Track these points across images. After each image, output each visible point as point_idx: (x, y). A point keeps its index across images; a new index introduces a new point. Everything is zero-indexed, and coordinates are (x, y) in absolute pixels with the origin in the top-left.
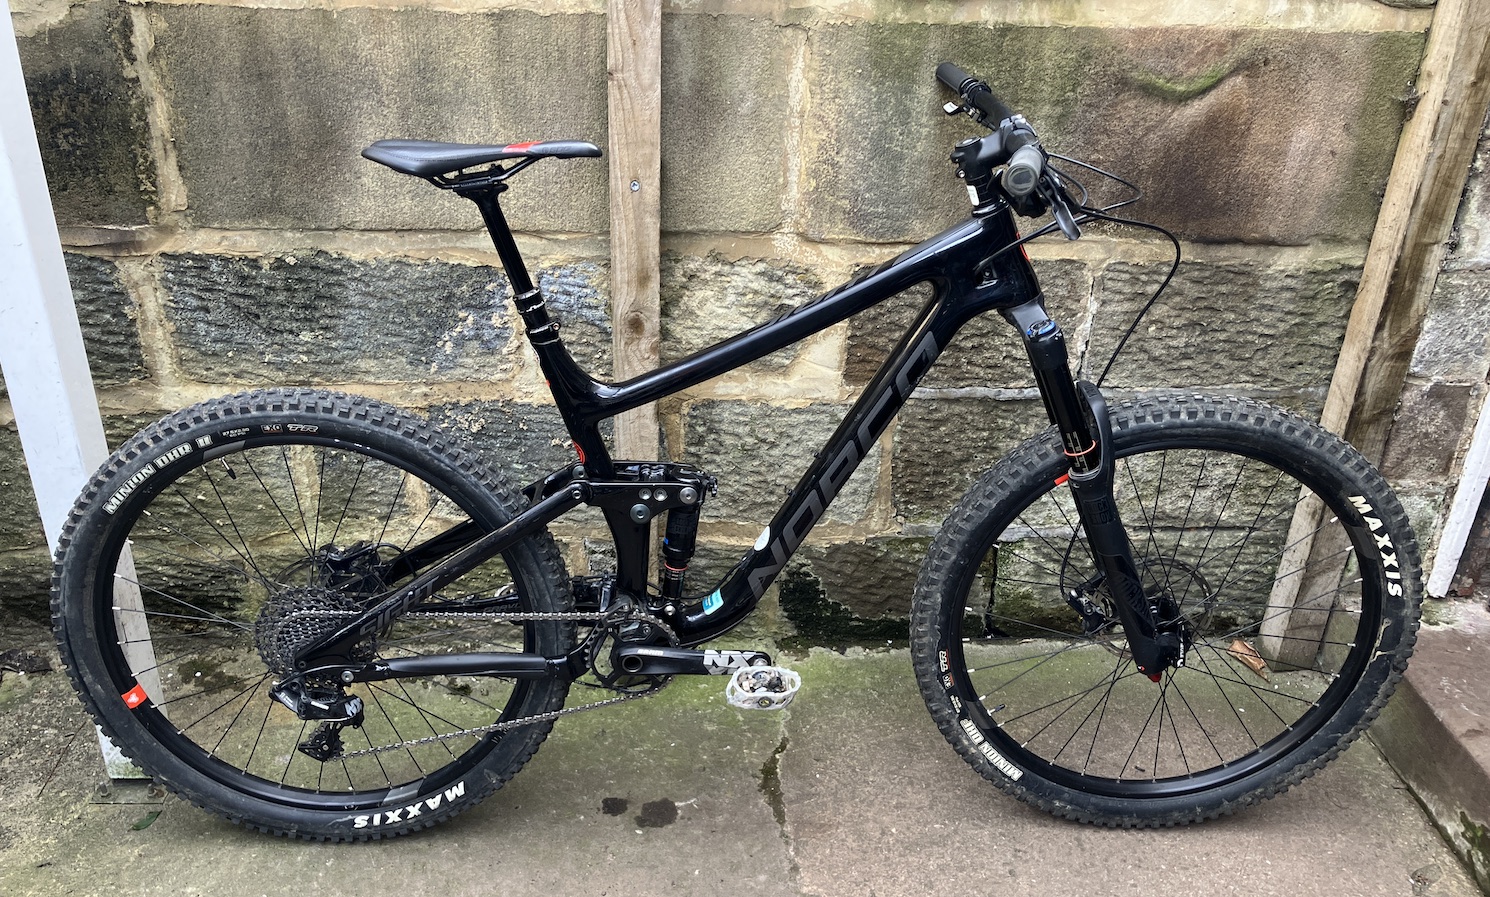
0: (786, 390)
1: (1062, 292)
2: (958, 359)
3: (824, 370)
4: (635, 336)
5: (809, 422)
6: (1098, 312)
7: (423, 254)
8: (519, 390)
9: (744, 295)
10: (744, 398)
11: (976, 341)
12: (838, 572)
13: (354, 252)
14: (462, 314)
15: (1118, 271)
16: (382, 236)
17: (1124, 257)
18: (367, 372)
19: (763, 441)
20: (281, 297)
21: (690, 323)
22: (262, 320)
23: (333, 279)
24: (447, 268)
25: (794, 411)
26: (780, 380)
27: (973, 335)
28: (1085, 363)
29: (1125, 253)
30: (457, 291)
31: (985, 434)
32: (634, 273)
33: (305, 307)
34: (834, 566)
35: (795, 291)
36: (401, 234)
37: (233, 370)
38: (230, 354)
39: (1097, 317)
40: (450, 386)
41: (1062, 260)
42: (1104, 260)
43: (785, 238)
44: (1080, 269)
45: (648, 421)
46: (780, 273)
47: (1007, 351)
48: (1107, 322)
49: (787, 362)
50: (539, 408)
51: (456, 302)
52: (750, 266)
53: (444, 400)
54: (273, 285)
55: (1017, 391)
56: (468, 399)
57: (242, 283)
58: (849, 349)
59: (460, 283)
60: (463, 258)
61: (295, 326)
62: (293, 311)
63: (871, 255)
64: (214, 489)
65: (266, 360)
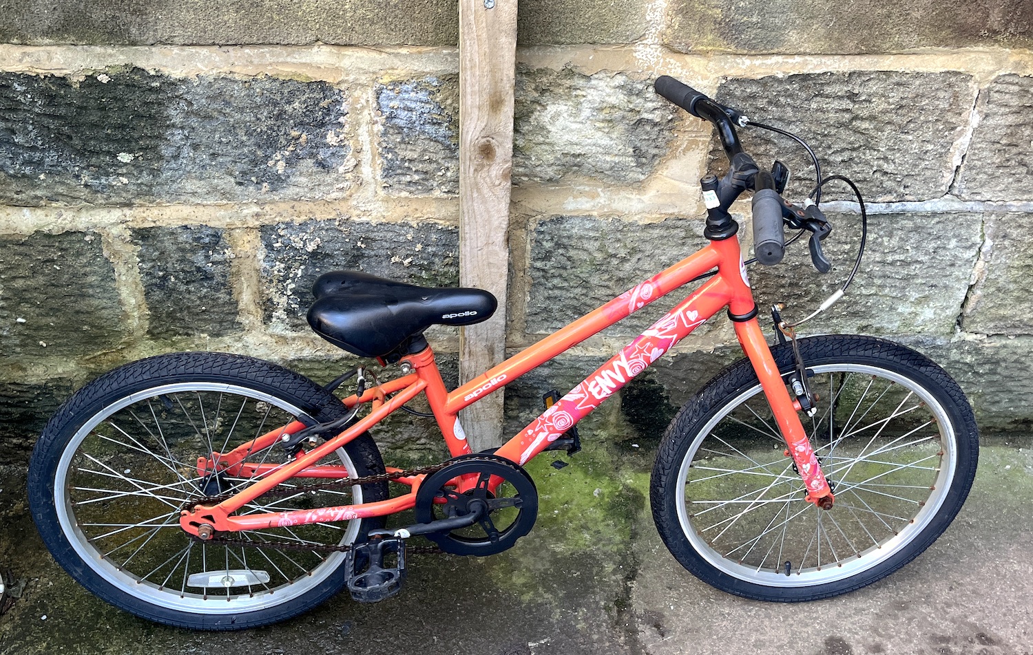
0: (640, 206)
1: (943, 105)
3: (682, 185)
4: (485, 162)
5: (662, 237)
6: (980, 126)
7: (251, 70)
8: (357, 208)
9: (602, 109)
10: (595, 213)
11: (846, 156)
12: (684, 379)
13: (173, 68)
14: (294, 133)
15: (1007, 83)
16: (204, 51)
17: (1015, 68)
18: (194, 194)
19: (615, 256)
20: (94, 117)
21: (542, 139)
22: (76, 142)
23: (152, 97)
24: (277, 84)
25: (649, 226)
26: (634, 196)
27: (843, 150)
28: (959, 178)
29: (1017, 64)
30: (289, 108)
31: (847, 247)
32: (485, 97)
33: (123, 127)
34: (681, 374)
36: (225, 49)
37: (47, 193)
38: (42, 177)
39: (978, 131)
40: (282, 206)
41: (948, 72)
42: (992, 72)
43: (648, 49)
44: (965, 80)
45: (497, 248)
46: (640, 87)
47: (879, 166)
48: (988, 136)
49: (642, 177)
50: (379, 227)
51: (288, 120)
52: (609, 79)
53: (277, 219)
54: (85, 104)
55: (884, 205)
56: (303, 218)
57: (50, 102)
58: (710, 164)
59: (292, 100)
60: (295, 74)
61: (112, 147)
62: (109, 131)
63: (740, 66)
64: (33, 312)
65: (83, 183)
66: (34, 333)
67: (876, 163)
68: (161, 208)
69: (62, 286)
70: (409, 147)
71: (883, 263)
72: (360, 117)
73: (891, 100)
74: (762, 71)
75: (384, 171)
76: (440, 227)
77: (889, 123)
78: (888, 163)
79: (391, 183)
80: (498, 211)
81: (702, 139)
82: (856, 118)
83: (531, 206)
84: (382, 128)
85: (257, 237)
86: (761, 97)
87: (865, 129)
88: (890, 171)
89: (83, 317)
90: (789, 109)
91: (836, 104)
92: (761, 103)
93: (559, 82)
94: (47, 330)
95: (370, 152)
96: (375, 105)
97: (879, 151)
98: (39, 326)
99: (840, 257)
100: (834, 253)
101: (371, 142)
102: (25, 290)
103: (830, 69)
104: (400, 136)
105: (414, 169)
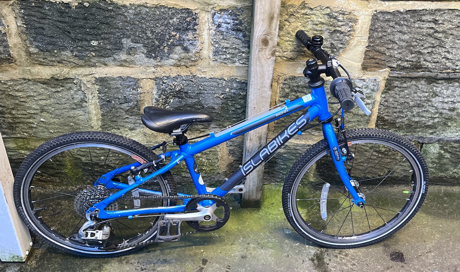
2: (419, 58)
3: (352, 62)
4: (264, 47)
7: (155, 2)
8: (200, 70)
9: (317, 25)
11: (430, 50)
14: (173, 33)
18: (125, 61)
20: (81, 23)
21: (288, 39)
22: (72, 35)
23: (108, 14)
24: (167, 9)
27: (429, 47)
30: (171, 21)
31: (426, 94)
32: (266, 15)
33: (94, 28)
35: (342, 23)
37: (58, 59)
38: (56, 51)
40: (166, 68)
45: (266, 89)
46: (336, 14)
47: (445, 55)
50: (210, 79)
51: (171, 27)
52: (321, 10)
53: (163, 75)
54: (77, 17)
55: (446, 74)
56: (174, 75)
57: (61, 15)
58: (366, 52)
59: (173, 17)
60: (175, 5)
61: (88, 37)
62: (88, 30)
63: (384, 5)
64: (48, 116)
65: (74, 55)
66: (47, 126)
67: (444, 54)
68: (109, 68)
69: (62, 104)
70: (226, 41)
71: (443, 102)
72: (204, 26)
73: (453, 23)
74: (393, 8)
75: (214, 53)
76: (238, 81)
77: (451, 34)
78: (449, 54)
79: (216, 58)
80: (268, 71)
81: (363, 40)
82: (436, 32)
83: (280, 71)
84: (214, 32)
85: (153, 83)
86: (393, 21)
87: (440, 37)
88: (450, 58)
89: (71, 119)
90: (405, 27)
91: (427, 25)
92: (391, 24)
93: (298, 11)
94: (54, 125)
95: (207, 43)
96: (211, 21)
97: (446, 48)
98: (51, 123)
99: (423, 99)
100: (420, 97)
101: (208, 39)
102: (45, 106)
103: (426, 8)
104: (222, 36)
105: (228, 52)
